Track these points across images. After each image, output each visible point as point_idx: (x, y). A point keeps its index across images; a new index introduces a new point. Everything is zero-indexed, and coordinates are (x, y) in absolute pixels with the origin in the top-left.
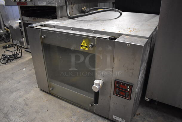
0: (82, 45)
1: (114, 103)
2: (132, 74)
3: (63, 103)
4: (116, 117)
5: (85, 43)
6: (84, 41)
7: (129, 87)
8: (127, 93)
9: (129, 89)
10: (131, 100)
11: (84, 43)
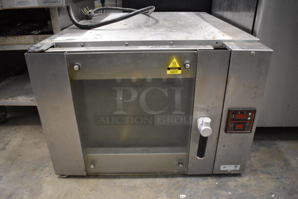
0: (170, 67)
1: (224, 146)
2: (255, 94)
3: (124, 182)
4: (225, 166)
5: (177, 63)
6: (174, 60)
7: (250, 114)
8: (248, 124)
9: (249, 116)
10: (252, 132)
11: (174, 63)
